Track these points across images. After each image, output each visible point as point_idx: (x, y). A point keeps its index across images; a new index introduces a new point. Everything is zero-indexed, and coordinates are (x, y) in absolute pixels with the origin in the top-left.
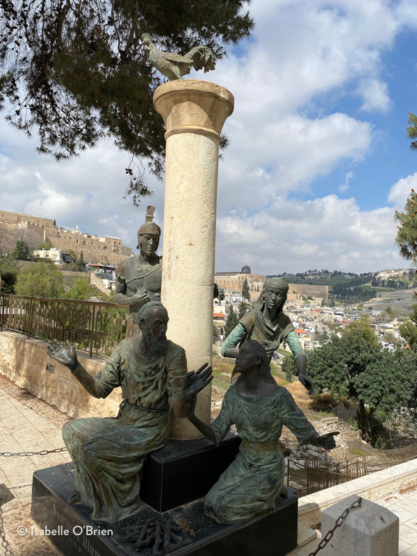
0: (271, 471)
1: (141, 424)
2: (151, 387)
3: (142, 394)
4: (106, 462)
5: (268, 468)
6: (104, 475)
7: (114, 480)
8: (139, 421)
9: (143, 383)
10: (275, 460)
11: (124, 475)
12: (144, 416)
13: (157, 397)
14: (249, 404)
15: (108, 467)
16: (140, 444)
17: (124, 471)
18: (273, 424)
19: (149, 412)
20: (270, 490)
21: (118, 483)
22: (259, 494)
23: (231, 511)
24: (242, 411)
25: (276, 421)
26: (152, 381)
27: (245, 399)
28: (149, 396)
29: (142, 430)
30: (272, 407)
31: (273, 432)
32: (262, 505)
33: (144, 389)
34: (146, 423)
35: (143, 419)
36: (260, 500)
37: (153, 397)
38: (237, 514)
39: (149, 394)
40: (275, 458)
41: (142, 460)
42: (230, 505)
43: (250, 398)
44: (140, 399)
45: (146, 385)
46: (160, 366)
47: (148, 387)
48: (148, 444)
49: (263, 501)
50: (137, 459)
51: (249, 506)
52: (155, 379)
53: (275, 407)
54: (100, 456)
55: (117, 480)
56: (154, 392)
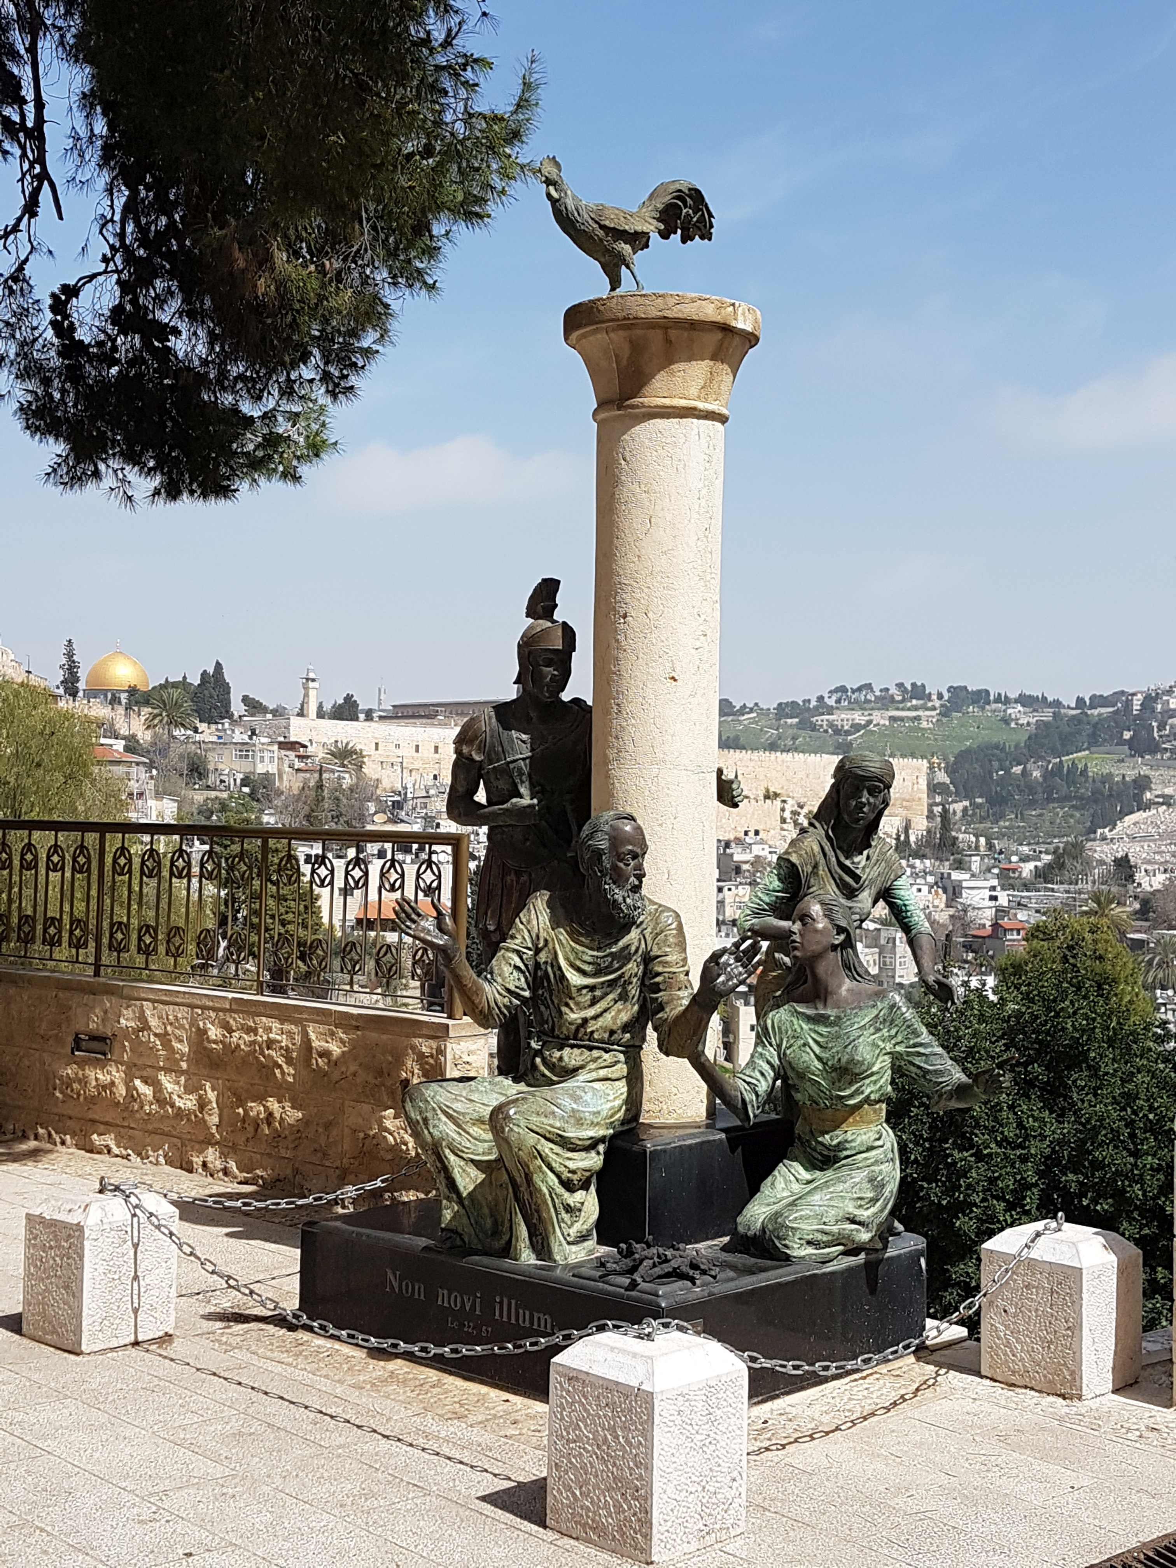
0: (872, 1165)
1: (594, 1075)
2: (611, 996)
3: (591, 1012)
4: (543, 1140)
5: (866, 1159)
6: (540, 1167)
7: (556, 1180)
8: (584, 1071)
9: (592, 988)
10: (880, 1143)
11: (573, 1172)
12: (595, 1060)
13: (625, 1017)
14: (823, 1030)
15: (547, 1150)
16: (599, 1113)
17: (571, 1165)
18: (874, 1064)
19: (607, 1051)
20: (874, 1201)
21: (560, 1190)
22: (851, 1208)
23: (798, 1236)
24: (804, 1045)
25: (881, 1059)
26: (612, 984)
27: (809, 1019)
28: (608, 1016)
29: (597, 1085)
30: (872, 1030)
31: (875, 1082)
32: (858, 1231)
33: (594, 1002)
34: (602, 1073)
35: (592, 1066)
36: (853, 1221)
37: (614, 1019)
38: (809, 1243)
39: (605, 1011)
40: (879, 1139)
41: (601, 1148)
42: (795, 1225)
43: (822, 1016)
44: (585, 1021)
45: (598, 993)
46: (633, 949)
47: (602, 998)
48: (612, 1116)
49: (859, 1223)
50: (592, 1145)
51: (835, 1229)
52: (621, 976)
53: (878, 1030)
54: (534, 1128)
55: (562, 1182)
56: (619, 1005)
